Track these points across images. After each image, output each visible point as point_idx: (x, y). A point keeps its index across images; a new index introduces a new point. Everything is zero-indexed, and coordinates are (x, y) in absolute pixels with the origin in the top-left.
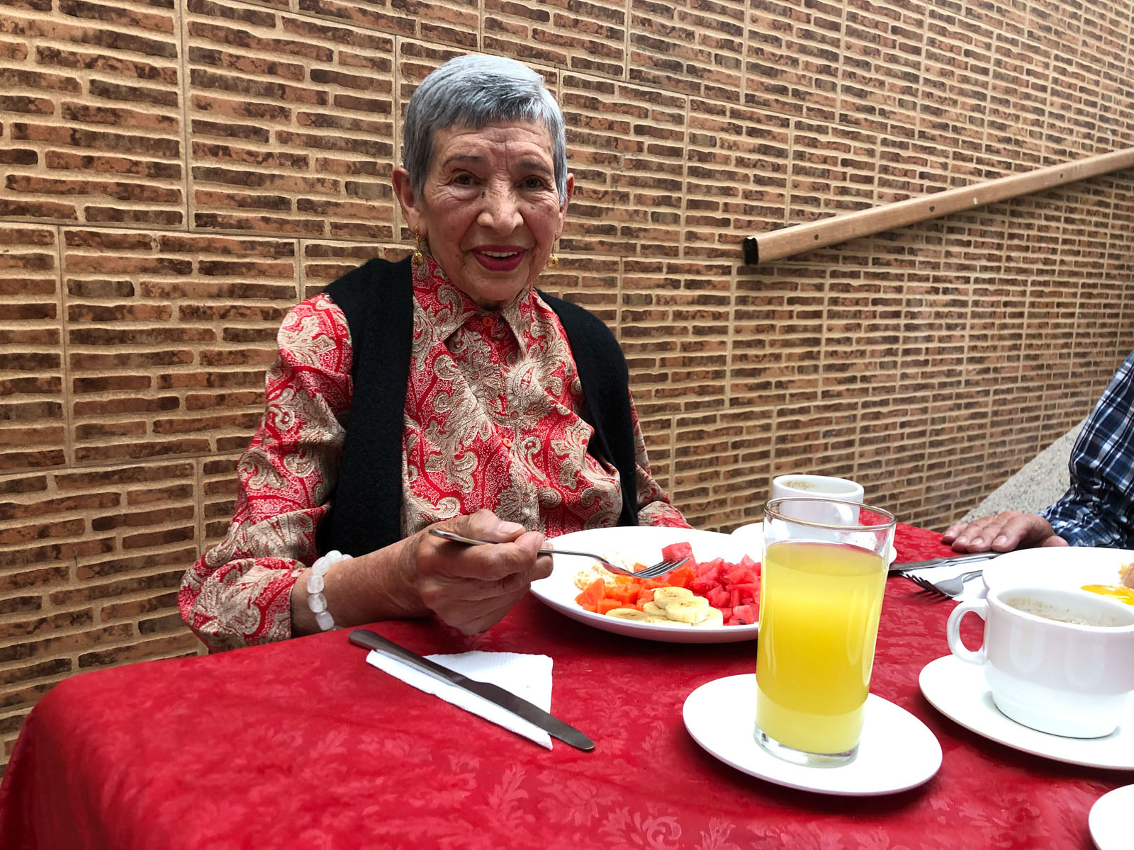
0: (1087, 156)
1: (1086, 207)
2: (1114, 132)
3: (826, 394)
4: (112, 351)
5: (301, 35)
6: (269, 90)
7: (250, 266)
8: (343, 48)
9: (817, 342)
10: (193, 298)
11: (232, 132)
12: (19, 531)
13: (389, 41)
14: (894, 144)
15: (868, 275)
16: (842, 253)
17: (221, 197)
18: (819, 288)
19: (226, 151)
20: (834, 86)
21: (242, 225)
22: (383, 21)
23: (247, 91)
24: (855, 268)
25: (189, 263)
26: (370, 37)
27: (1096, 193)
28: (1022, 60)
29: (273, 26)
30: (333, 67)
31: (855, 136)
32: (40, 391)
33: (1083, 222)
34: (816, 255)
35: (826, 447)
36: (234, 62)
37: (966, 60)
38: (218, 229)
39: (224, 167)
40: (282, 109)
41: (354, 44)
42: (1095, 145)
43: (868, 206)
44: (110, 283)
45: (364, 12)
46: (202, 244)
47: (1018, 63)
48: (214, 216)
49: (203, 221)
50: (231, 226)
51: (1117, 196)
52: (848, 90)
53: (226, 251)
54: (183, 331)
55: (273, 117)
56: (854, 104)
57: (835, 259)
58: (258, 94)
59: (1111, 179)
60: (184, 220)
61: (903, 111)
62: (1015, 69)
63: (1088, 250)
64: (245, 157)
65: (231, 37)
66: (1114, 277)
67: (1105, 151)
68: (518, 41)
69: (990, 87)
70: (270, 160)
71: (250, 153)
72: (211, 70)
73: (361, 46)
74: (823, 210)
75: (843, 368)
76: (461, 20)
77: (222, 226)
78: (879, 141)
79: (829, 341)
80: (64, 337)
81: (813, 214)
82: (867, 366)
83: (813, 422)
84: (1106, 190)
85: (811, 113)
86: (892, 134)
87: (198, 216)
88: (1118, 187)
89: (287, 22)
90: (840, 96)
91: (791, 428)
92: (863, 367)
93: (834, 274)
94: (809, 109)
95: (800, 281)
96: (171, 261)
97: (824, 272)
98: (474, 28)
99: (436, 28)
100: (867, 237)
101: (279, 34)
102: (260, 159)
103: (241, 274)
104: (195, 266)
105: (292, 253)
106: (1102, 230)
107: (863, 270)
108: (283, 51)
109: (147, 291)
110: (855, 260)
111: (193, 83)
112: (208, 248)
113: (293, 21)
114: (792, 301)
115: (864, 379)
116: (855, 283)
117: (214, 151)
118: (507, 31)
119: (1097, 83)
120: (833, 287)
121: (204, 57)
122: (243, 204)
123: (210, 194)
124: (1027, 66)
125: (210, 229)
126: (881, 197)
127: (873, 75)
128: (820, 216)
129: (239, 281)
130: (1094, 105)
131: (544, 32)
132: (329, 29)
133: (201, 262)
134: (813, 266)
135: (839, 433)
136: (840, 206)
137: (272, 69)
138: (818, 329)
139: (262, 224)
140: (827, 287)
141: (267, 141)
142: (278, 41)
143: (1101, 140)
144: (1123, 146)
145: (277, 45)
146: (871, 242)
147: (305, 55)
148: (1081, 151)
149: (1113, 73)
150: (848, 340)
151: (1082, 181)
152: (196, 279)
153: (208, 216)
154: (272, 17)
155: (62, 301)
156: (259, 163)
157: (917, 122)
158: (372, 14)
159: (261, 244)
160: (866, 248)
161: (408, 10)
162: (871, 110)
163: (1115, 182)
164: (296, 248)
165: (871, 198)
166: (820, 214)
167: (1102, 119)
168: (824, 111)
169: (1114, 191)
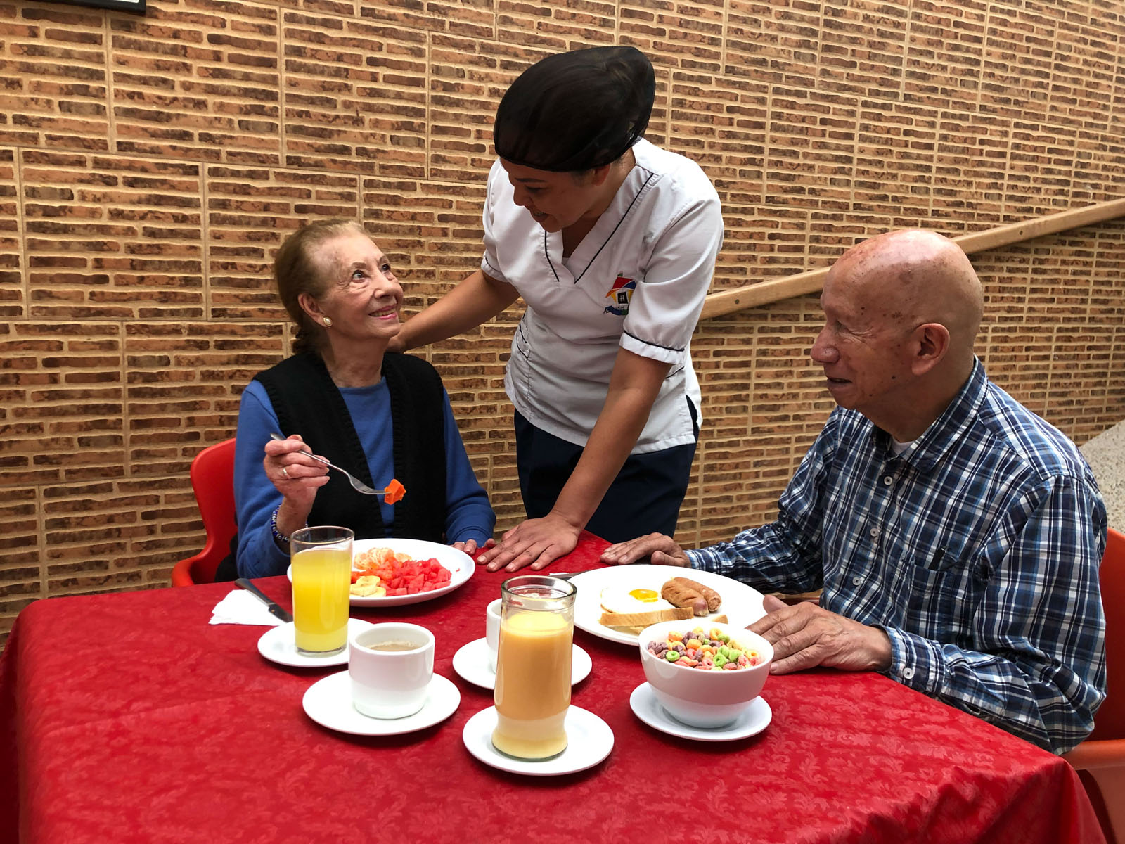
0: (1060, 211)
1: (1060, 258)
2: (1095, 186)
3: (755, 431)
4: (156, 402)
5: (288, 182)
6: (264, 222)
7: (250, 343)
8: (318, 188)
9: (746, 387)
10: (210, 365)
11: (237, 252)
12: (95, 518)
13: (354, 180)
14: (826, 217)
15: (798, 329)
16: (770, 312)
17: (229, 296)
18: (748, 342)
19: (234, 266)
20: (759, 175)
21: (245, 315)
22: (349, 166)
23: (248, 224)
24: (785, 324)
25: (208, 342)
26: (339, 178)
27: (1072, 244)
28: (974, 132)
29: (267, 178)
30: (312, 202)
31: (782, 214)
32: (108, 428)
33: (1057, 271)
34: (742, 315)
35: (757, 475)
36: (240, 206)
37: (906, 138)
38: (227, 318)
39: (232, 276)
40: (273, 234)
41: (327, 184)
42: (1069, 199)
43: (799, 271)
44: (154, 357)
45: (334, 161)
46: (216, 329)
47: (969, 135)
48: (225, 310)
49: (217, 313)
50: (237, 316)
51: (1100, 245)
52: (774, 176)
53: (233, 333)
54: (203, 387)
55: (267, 240)
56: (781, 187)
57: (764, 317)
58: (257, 225)
59: (1092, 230)
60: (204, 314)
61: (835, 188)
62: (965, 140)
63: (1065, 297)
64: (247, 268)
65: (238, 189)
66: (1101, 321)
67: (1085, 204)
68: (459, 169)
69: (935, 159)
70: (265, 269)
71: (250, 266)
72: (223, 213)
73: (332, 185)
74: (749, 277)
75: (774, 408)
76: (411, 159)
77: (231, 316)
78: (809, 215)
79: (758, 386)
80: (125, 393)
81: (738, 281)
82: (800, 407)
83: (741, 454)
84: (1086, 240)
85: (736, 199)
86: (824, 208)
87: (214, 311)
88: (1102, 236)
89: (278, 175)
90: (766, 182)
91: (720, 458)
92: (796, 407)
93: (761, 330)
94: (733, 195)
95: (726, 337)
96: (194, 341)
97: (752, 328)
98: (422, 163)
99: (391, 166)
100: (798, 297)
101: (272, 183)
102: (257, 269)
103: (244, 348)
104: (212, 344)
105: (281, 332)
106: (1084, 278)
107: (793, 325)
108: (275, 195)
109: (179, 362)
110: (785, 317)
111: (211, 222)
112: (221, 331)
113: (282, 174)
114: (717, 354)
115: (797, 418)
116: (785, 336)
117: (225, 266)
118: (450, 162)
119: (1071, 143)
120: (761, 341)
121: (219, 204)
122: (245, 300)
123: (222, 295)
124: (979, 136)
125: (222, 318)
126: (812, 262)
127: (801, 161)
128: (746, 282)
129: (242, 353)
130: (1068, 163)
131: (480, 160)
132: (309, 176)
133: (216, 341)
134: (738, 324)
135: (771, 463)
136: (767, 272)
137: (266, 208)
138: (748, 376)
139: (259, 313)
140: (755, 341)
141: (263, 256)
142: (270, 189)
143: (1076, 195)
144: (1107, 198)
145: (270, 191)
146: (803, 302)
147: (291, 196)
148: (1051, 207)
149: (1091, 131)
150: (779, 385)
151: (1054, 234)
152: (213, 353)
153: (220, 310)
154: (267, 173)
155: (124, 370)
156: (257, 272)
157: (852, 196)
158: (341, 162)
159: (258, 327)
160: (798, 307)
161: (369, 156)
162: (801, 190)
163: (1098, 232)
164: (284, 329)
165: (802, 264)
166: (747, 281)
167: (1078, 174)
168: (749, 196)
169: (1097, 241)
